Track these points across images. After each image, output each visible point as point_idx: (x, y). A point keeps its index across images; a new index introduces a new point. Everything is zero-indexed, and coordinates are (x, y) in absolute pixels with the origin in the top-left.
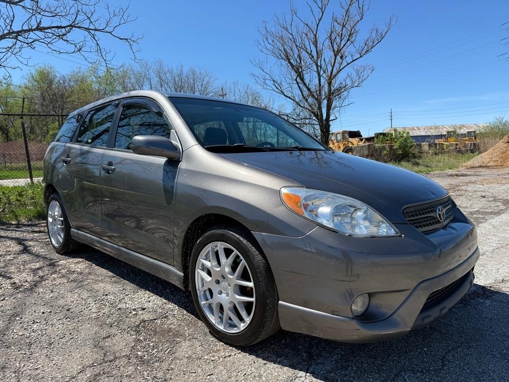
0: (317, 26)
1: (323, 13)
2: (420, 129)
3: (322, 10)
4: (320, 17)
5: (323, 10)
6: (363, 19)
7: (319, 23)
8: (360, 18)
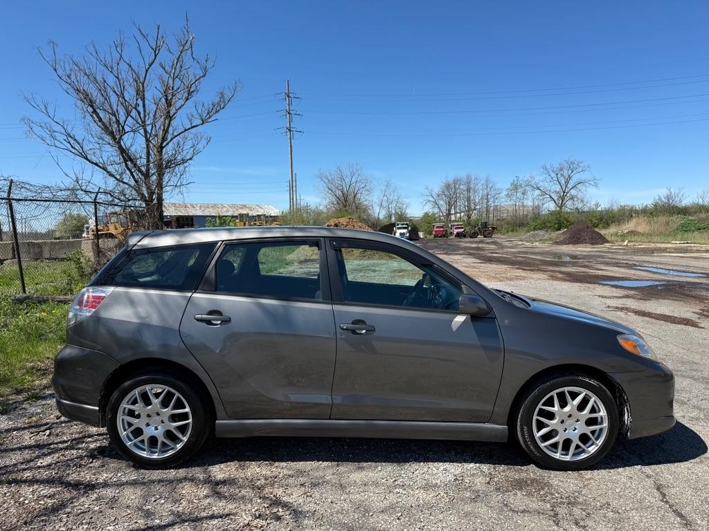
0: (147, 71)
1: (156, 56)
2: (194, 207)
3: (155, 52)
4: (151, 61)
5: (157, 52)
6: (207, 75)
7: (148, 68)
8: (202, 75)
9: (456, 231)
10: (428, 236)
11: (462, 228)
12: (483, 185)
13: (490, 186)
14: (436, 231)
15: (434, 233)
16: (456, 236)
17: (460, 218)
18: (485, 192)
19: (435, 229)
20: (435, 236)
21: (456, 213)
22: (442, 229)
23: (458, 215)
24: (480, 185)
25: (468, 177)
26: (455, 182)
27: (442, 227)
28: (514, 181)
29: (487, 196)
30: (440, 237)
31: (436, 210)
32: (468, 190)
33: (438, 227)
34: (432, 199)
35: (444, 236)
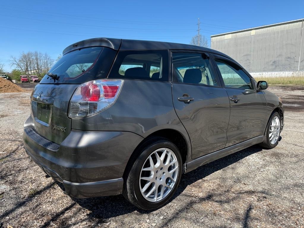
9: (34, 79)
10: (18, 82)
11: (37, 78)
12: (44, 57)
13: (48, 57)
14: (23, 79)
15: (22, 80)
16: (34, 82)
17: (34, 73)
18: (45, 61)
19: (22, 78)
20: (23, 82)
21: (31, 70)
22: (26, 78)
23: (33, 71)
24: (42, 57)
25: (36, 53)
26: (28, 54)
27: (26, 77)
28: (59, 56)
29: (47, 62)
30: (25, 82)
31: (20, 69)
32: (37, 59)
33: (23, 77)
34: (15, 63)
35: (28, 82)
